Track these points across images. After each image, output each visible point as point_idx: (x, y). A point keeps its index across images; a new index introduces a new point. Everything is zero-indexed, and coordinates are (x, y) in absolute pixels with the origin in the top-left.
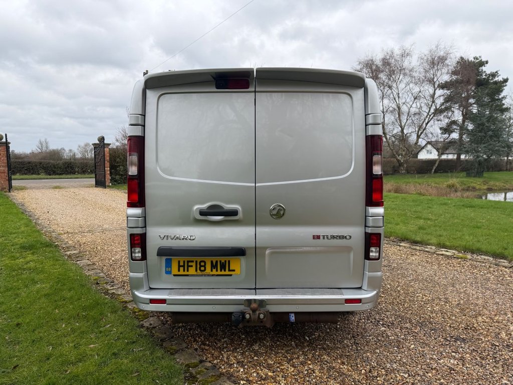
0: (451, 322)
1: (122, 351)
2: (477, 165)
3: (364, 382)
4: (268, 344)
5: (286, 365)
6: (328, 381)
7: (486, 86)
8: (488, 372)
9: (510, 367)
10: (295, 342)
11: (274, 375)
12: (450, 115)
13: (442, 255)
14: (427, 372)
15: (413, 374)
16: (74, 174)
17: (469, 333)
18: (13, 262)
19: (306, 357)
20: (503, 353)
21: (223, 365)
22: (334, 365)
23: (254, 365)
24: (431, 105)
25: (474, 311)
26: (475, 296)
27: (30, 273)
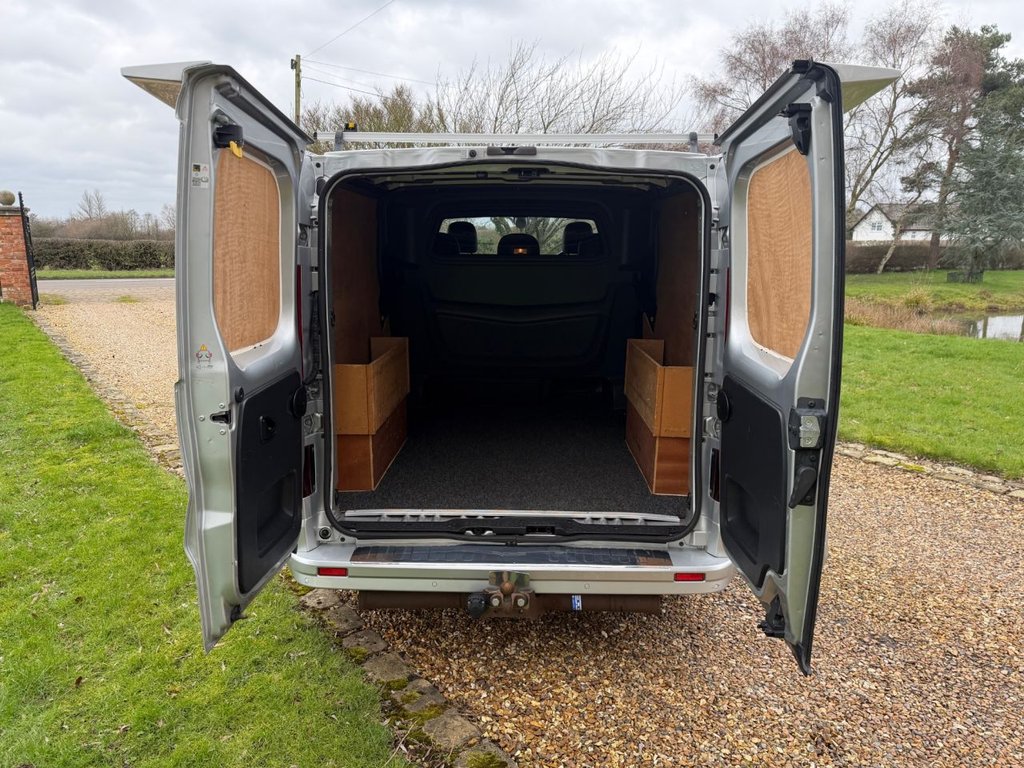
0: (874, 606)
1: (270, 656)
2: (970, 258)
3: (703, 722)
4: (533, 644)
5: (563, 687)
6: (638, 718)
7: (1004, 90)
8: (931, 706)
9: (971, 699)
10: (581, 641)
11: (542, 706)
12: (922, 151)
13: (875, 463)
14: (818, 705)
15: (792, 708)
16: (159, 267)
17: (906, 629)
18: (57, 467)
19: (602, 672)
20: (964, 669)
21: (451, 684)
22: (651, 688)
23: (507, 684)
24: (886, 131)
25: (922, 585)
26: (928, 553)
27: (90, 494)
